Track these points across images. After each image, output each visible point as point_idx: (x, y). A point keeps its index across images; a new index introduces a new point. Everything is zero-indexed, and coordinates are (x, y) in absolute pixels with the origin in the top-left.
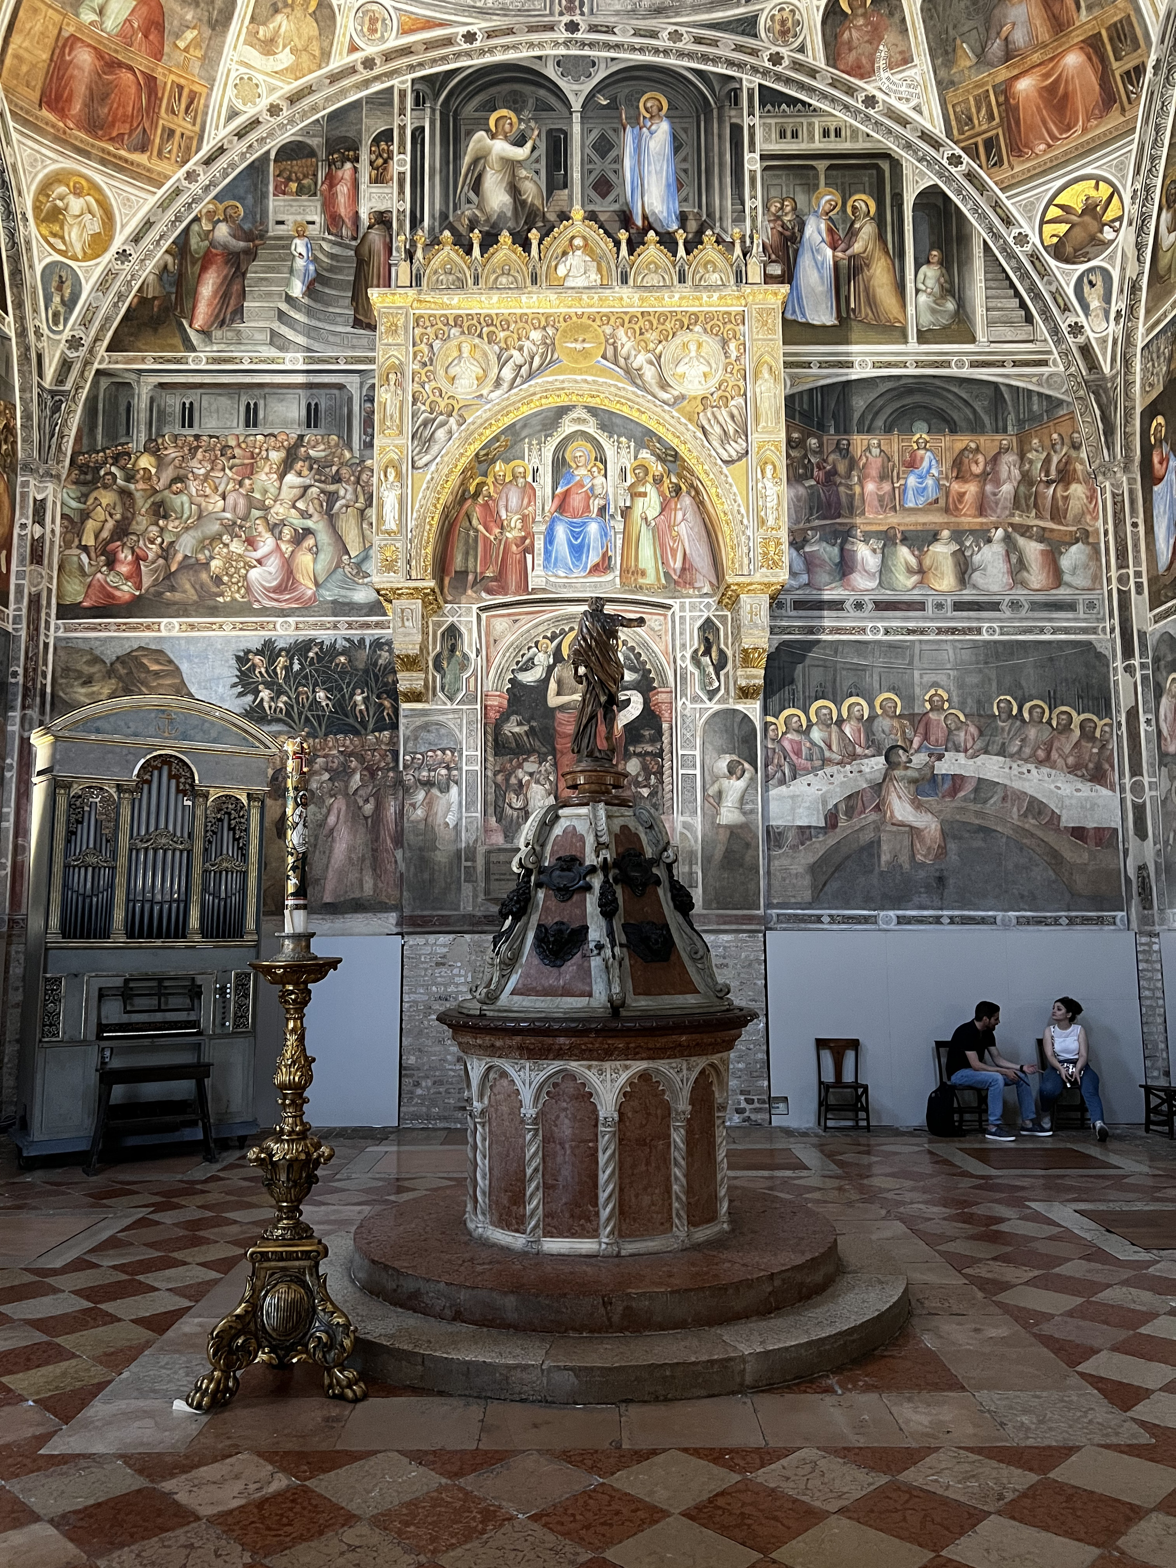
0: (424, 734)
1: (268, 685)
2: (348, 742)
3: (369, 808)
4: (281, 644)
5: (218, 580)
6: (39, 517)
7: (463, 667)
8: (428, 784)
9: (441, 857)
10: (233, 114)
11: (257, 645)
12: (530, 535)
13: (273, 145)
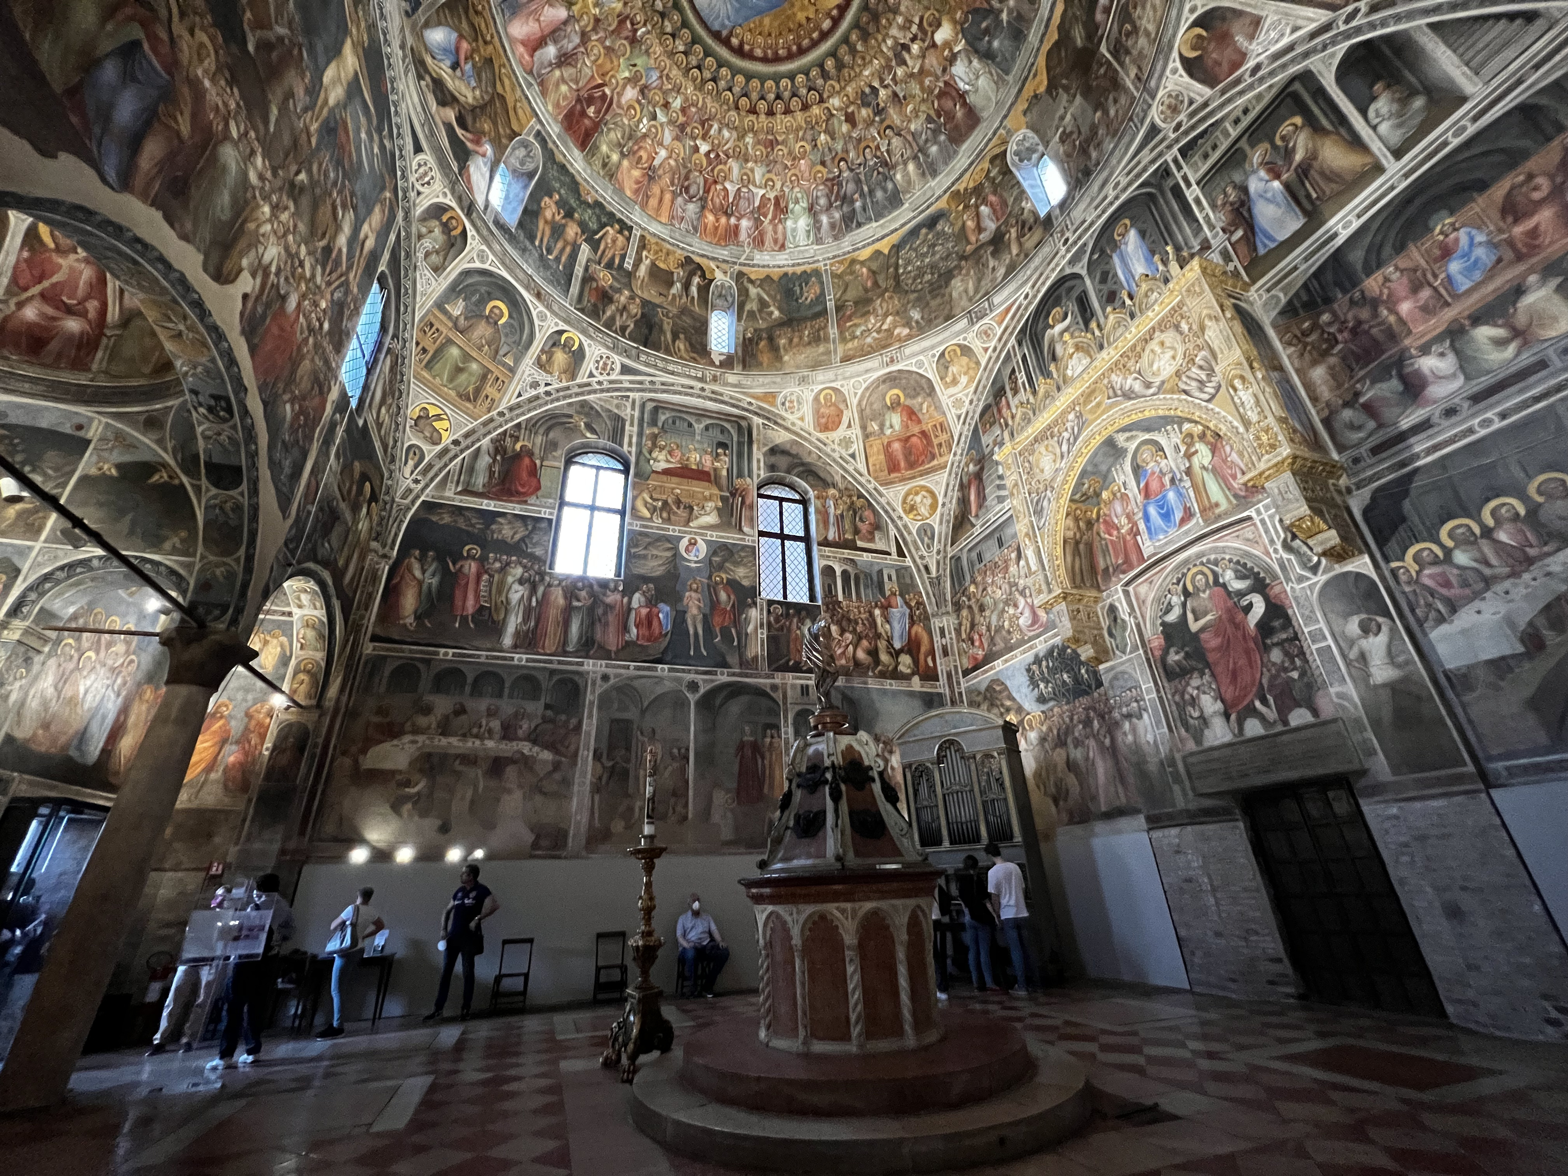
0: (1116, 683)
1: (1042, 680)
2: (1085, 700)
3: (1107, 742)
4: (1041, 654)
5: (1009, 632)
6: (943, 635)
7: (1124, 629)
8: (1129, 716)
9: (1152, 767)
10: (959, 417)
11: (1032, 659)
12: (1135, 524)
13: (977, 416)
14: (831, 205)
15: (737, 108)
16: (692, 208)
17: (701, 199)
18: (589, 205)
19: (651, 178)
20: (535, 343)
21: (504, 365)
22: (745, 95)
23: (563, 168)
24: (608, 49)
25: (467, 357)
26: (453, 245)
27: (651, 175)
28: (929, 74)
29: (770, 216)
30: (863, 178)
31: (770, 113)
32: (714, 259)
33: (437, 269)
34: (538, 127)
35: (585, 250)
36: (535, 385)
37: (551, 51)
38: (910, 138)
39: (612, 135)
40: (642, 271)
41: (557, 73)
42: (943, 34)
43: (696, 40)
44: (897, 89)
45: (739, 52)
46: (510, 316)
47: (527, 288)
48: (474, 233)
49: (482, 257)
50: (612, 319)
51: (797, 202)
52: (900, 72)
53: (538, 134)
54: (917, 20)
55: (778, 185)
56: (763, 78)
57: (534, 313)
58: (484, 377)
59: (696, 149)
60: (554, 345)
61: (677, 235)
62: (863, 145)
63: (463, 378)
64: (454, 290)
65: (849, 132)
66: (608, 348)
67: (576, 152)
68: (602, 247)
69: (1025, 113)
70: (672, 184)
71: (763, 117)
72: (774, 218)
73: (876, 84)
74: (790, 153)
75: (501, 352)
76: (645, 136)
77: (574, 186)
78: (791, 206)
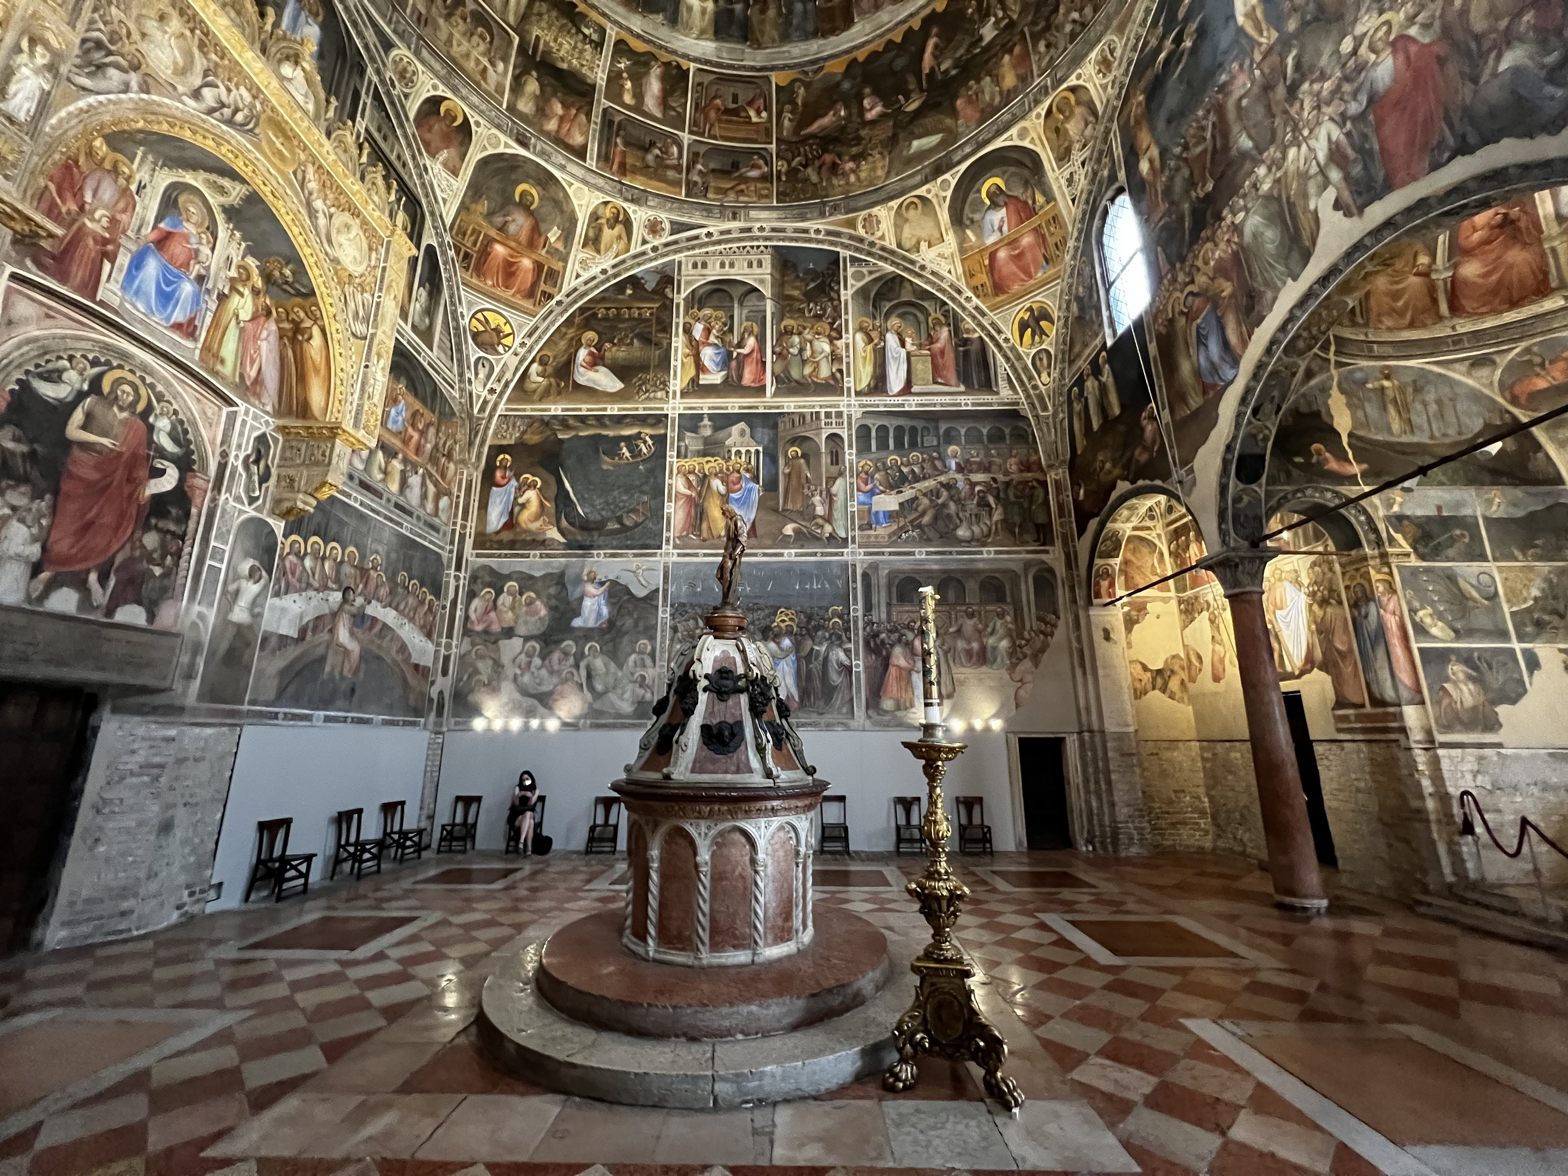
12: (115, 243)
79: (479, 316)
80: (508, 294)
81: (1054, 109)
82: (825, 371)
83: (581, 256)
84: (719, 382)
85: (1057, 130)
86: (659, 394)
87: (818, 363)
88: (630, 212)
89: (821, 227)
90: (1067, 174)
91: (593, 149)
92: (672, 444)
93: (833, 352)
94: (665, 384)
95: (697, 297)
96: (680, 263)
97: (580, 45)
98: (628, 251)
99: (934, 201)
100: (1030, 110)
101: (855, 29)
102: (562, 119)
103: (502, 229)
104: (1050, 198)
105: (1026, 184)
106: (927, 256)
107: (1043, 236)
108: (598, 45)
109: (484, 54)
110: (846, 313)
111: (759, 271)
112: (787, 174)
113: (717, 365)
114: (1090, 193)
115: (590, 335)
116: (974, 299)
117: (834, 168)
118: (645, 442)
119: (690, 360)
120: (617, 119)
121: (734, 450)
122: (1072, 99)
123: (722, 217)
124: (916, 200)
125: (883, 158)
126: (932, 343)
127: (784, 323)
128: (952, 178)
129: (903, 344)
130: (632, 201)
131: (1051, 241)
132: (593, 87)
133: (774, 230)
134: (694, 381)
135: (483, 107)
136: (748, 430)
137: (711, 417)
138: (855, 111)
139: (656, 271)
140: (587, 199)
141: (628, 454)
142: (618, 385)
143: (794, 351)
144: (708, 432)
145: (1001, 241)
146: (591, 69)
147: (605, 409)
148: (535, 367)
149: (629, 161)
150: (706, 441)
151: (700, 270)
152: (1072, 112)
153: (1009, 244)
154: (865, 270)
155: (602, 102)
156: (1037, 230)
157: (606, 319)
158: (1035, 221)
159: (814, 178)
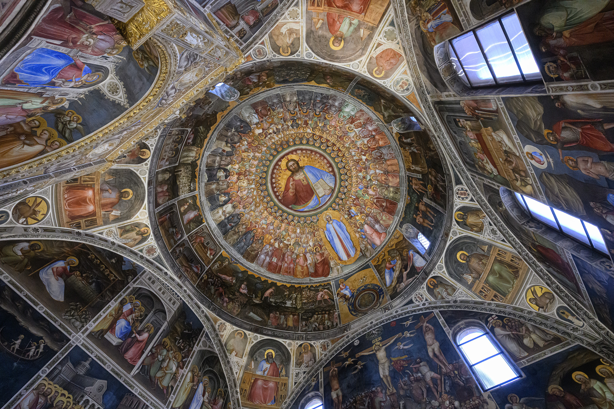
10: (297, 5)
12: (74, 47)
14: (331, 106)
15: (344, 155)
16: (384, 151)
17: (378, 149)
18: (411, 198)
19: (388, 172)
20: (470, 235)
21: (489, 250)
22: (338, 155)
23: (405, 213)
24: (365, 206)
25: (492, 272)
26: (441, 282)
27: (386, 173)
28: (268, 122)
29: (359, 121)
30: (312, 105)
31: (334, 145)
32: (392, 135)
33: (454, 289)
34: (398, 226)
35: (425, 200)
36: (493, 232)
37: (377, 226)
38: (284, 107)
39: (386, 193)
40: (418, 169)
41: (381, 222)
42: (258, 131)
43: (341, 180)
44: (283, 122)
45: (331, 166)
46: (462, 250)
47: (446, 242)
48: (432, 273)
49: (441, 268)
50: (442, 186)
51: (344, 117)
52: (280, 127)
53: (401, 226)
54: (267, 138)
55: (347, 126)
56: (329, 155)
57: (455, 238)
58: (501, 262)
59: (366, 160)
60: (466, 225)
61: (397, 153)
62: (305, 114)
63: (505, 274)
64: (461, 280)
65: (309, 120)
66: (453, 194)
67: (399, 206)
68: (421, 191)
69: (229, 106)
70: (383, 163)
71: (338, 146)
72: (357, 119)
73: (291, 127)
74: (336, 130)
75: (483, 253)
76: (378, 181)
77: (408, 206)
78: (348, 117)
79: (39, 200)
80: (64, 207)
81: (303, 346)
82: (165, 383)
83: (114, 229)
84: (114, 344)
85: (300, 354)
86: (78, 323)
87: (166, 374)
88: (150, 237)
89: (205, 311)
90: (297, 371)
91: (161, 208)
92: (54, 362)
93: (175, 373)
94: (87, 321)
95: (140, 292)
96: (145, 272)
97: (187, 185)
98: (132, 247)
99: (249, 340)
100: (295, 339)
101: (252, 264)
102: (162, 192)
103: (102, 190)
104: (287, 375)
105: (282, 362)
106: (233, 358)
107: (278, 388)
108: (191, 191)
109: (168, 156)
110: (191, 358)
111: (172, 306)
112: (205, 280)
113: (121, 333)
114: (303, 386)
115: (75, 261)
116: (239, 394)
117: (221, 295)
118: (38, 347)
119: (111, 319)
120: (174, 210)
121: (86, 397)
122: (309, 348)
123: (176, 273)
124: (243, 334)
125: (239, 308)
126: (214, 404)
127: (165, 339)
128: (260, 337)
129: (203, 396)
130: (155, 235)
131: (280, 393)
132: (178, 196)
133: (189, 296)
134: (102, 332)
135: (154, 164)
136: (105, 389)
137: (93, 363)
138: (238, 285)
139: (133, 264)
140: (143, 218)
141: (17, 347)
142: (61, 298)
143: (160, 358)
144: (81, 371)
145: (262, 376)
146: (182, 192)
147: (37, 304)
148: (26, 245)
149: (165, 223)
150: (76, 378)
151: (150, 282)
152: (307, 352)
153: (264, 380)
154: (208, 343)
155: (175, 201)
156: (277, 384)
157: (91, 261)
158: (277, 379)
159: (213, 291)
